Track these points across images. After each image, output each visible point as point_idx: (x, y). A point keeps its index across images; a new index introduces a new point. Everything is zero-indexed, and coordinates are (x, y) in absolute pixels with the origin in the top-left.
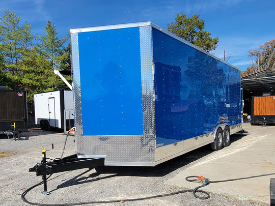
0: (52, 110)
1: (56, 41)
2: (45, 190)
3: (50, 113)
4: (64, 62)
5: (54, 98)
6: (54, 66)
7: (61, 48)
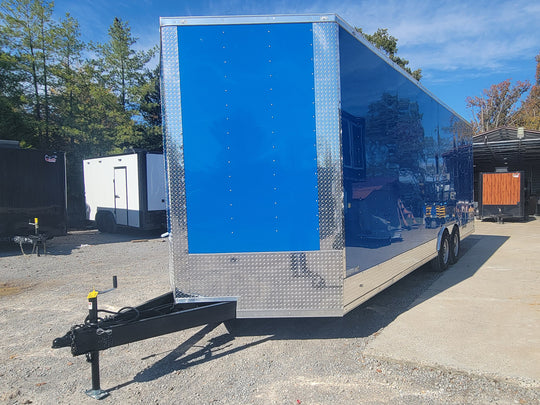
0: (121, 192)
1: (131, 57)
2: (96, 385)
3: (116, 197)
4: (146, 98)
5: (125, 167)
6: (126, 105)
7: (141, 72)
